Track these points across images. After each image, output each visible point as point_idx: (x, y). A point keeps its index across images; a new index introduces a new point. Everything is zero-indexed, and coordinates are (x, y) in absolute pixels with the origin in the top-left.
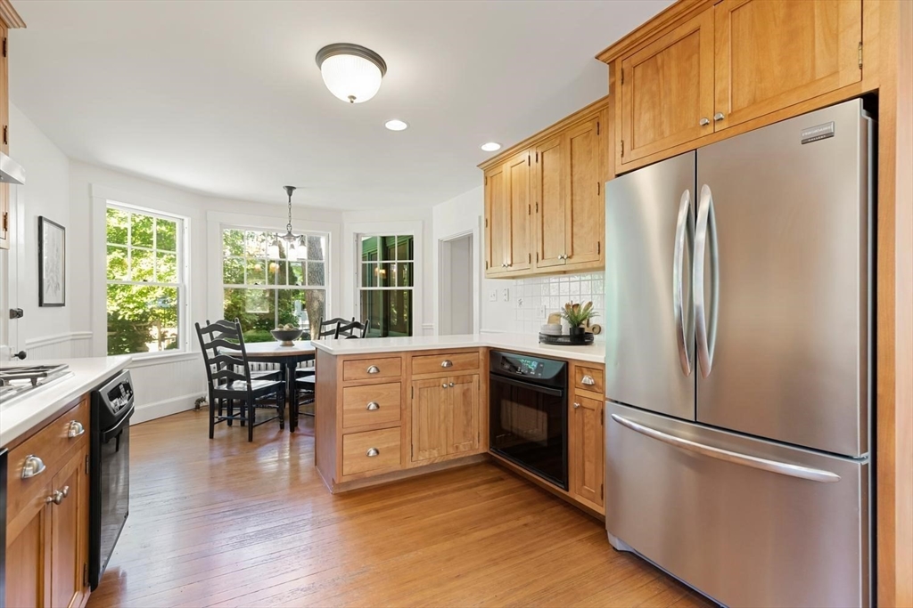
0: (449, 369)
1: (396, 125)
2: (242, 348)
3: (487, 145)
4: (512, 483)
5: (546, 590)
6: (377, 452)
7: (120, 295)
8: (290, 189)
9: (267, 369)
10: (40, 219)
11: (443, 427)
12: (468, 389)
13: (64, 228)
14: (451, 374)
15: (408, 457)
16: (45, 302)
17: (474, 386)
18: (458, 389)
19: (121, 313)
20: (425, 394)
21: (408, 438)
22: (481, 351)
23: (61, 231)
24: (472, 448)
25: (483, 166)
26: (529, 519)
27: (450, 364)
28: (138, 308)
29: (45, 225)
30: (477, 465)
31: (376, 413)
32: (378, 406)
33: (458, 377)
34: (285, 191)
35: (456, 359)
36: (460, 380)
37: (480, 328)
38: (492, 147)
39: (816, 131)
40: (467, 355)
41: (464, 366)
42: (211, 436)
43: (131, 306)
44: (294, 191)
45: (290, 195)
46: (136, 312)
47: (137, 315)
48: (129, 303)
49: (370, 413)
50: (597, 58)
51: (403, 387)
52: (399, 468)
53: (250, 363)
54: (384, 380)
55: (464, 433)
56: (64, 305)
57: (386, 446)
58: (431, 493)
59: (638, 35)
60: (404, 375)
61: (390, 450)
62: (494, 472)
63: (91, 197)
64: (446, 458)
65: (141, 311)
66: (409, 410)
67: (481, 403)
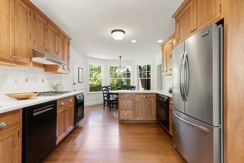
0: (145, 98)
1: (134, 41)
2: (108, 91)
3: (159, 41)
4: (161, 129)
5: (149, 149)
6: (127, 115)
7: (97, 81)
8: (120, 57)
9: (116, 96)
10: (79, 68)
11: (144, 112)
12: (151, 104)
13: (83, 69)
14: (146, 99)
15: (135, 117)
16: (79, 82)
17: (153, 103)
18: (148, 103)
19: (97, 84)
20: (139, 103)
21: (135, 113)
22: (155, 94)
23: (82, 70)
24: (152, 118)
25: (161, 46)
26: (158, 136)
27: (146, 97)
28: (99, 83)
29: (79, 69)
30: (154, 123)
31: (127, 106)
32: (127, 105)
33: (148, 100)
34: (119, 58)
35: (147, 96)
36: (148, 101)
37: (165, 89)
38: (160, 41)
39: (204, 34)
40: (150, 95)
41: (150, 98)
42: (104, 109)
43: (98, 83)
44: (121, 57)
45: (120, 58)
46: (99, 84)
47: (99, 85)
48: (98, 82)
49: (126, 106)
50: (172, 17)
51: (133, 101)
52: (132, 120)
53: (113, 95)
54: (129, 99)
55: (150, 114)
56: (83, 82)
57: (129, 114)
58: (138, 126)
59: (179, 10)
60: (134, 98)
61: (130, 115)
62: (158, 125)
63: (87, 63)
64: (145, 120)
65: (100, 84)
66: (135, 107)
67: (155, 107)
